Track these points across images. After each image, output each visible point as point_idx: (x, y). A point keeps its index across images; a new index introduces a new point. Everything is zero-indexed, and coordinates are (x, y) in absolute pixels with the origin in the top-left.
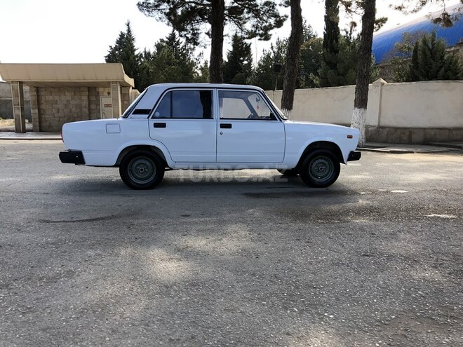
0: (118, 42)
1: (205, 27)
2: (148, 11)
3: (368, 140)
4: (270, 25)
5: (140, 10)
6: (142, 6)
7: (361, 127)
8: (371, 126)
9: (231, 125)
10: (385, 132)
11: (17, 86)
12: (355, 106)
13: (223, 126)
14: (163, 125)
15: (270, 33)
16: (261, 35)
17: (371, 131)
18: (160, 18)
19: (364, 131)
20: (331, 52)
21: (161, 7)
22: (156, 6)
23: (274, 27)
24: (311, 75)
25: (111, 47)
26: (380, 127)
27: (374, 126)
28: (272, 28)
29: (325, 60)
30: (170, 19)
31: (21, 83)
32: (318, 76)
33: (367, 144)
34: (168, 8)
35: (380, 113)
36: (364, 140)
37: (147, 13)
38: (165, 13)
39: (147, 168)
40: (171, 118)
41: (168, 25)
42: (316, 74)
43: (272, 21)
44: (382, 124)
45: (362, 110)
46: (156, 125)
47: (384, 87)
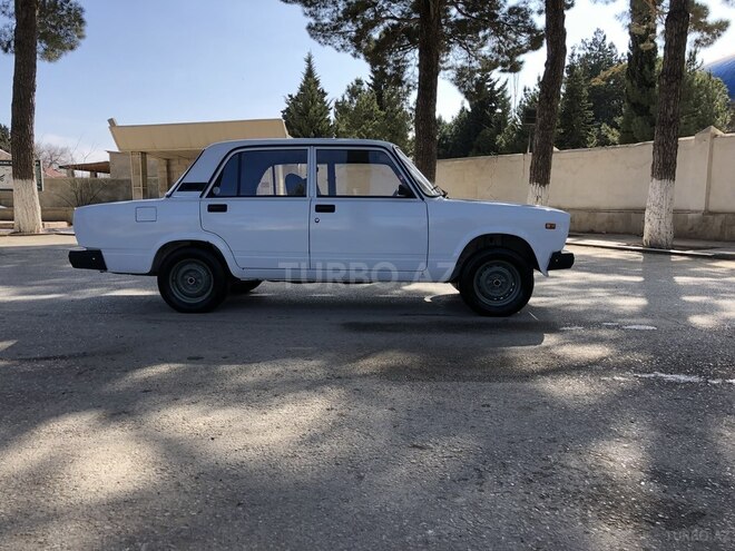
0: (302, 89)
1: (413, 57)
2: (324, 37)
3: (679, 235)
4: (521, 47)
5: (312, 36)
6: (313, 29)
7: (664, 213)
8: (693, 212)
9: (334, 206)
10: (718, 221)
11: (138, 159)
12: (652, 176)
13: (320, 209)
14: (223, 208)
15: (520, 58)
16: (504, 64)
17: (693, 219)
18: (343, 46)
19: (669, 220)
20: (640, 86)
21: (343, 29)
22: (335, 28)
23: (529, 49)
24: (605, 127)
25: (290, 96)
26: (708, 212)
27: (697, 212)
28: (524, 52)
29: (629, 101)
30: (358, 47)
31: (144, 154)
32: (618, 128)
33: (676, 243)
34: (355, 29)
35: (709, 187)
36: (670, 236)
37: (322, 40)
38: (350, 39)
39: (201, 277)
40: (238, 196)
41: (355, 55)
42: (614, 125)
43: (523, 39)
44: (713, 207)
45: (665, 182)
46: (212, 208)
47: (716, 140)
